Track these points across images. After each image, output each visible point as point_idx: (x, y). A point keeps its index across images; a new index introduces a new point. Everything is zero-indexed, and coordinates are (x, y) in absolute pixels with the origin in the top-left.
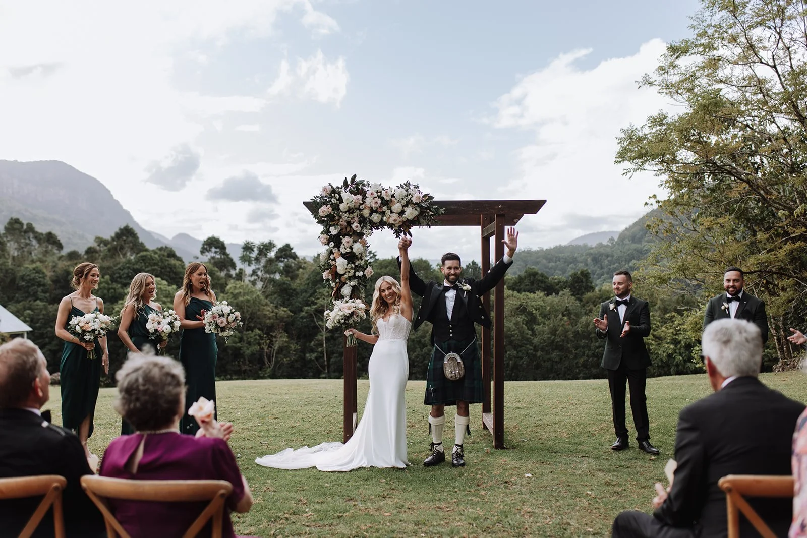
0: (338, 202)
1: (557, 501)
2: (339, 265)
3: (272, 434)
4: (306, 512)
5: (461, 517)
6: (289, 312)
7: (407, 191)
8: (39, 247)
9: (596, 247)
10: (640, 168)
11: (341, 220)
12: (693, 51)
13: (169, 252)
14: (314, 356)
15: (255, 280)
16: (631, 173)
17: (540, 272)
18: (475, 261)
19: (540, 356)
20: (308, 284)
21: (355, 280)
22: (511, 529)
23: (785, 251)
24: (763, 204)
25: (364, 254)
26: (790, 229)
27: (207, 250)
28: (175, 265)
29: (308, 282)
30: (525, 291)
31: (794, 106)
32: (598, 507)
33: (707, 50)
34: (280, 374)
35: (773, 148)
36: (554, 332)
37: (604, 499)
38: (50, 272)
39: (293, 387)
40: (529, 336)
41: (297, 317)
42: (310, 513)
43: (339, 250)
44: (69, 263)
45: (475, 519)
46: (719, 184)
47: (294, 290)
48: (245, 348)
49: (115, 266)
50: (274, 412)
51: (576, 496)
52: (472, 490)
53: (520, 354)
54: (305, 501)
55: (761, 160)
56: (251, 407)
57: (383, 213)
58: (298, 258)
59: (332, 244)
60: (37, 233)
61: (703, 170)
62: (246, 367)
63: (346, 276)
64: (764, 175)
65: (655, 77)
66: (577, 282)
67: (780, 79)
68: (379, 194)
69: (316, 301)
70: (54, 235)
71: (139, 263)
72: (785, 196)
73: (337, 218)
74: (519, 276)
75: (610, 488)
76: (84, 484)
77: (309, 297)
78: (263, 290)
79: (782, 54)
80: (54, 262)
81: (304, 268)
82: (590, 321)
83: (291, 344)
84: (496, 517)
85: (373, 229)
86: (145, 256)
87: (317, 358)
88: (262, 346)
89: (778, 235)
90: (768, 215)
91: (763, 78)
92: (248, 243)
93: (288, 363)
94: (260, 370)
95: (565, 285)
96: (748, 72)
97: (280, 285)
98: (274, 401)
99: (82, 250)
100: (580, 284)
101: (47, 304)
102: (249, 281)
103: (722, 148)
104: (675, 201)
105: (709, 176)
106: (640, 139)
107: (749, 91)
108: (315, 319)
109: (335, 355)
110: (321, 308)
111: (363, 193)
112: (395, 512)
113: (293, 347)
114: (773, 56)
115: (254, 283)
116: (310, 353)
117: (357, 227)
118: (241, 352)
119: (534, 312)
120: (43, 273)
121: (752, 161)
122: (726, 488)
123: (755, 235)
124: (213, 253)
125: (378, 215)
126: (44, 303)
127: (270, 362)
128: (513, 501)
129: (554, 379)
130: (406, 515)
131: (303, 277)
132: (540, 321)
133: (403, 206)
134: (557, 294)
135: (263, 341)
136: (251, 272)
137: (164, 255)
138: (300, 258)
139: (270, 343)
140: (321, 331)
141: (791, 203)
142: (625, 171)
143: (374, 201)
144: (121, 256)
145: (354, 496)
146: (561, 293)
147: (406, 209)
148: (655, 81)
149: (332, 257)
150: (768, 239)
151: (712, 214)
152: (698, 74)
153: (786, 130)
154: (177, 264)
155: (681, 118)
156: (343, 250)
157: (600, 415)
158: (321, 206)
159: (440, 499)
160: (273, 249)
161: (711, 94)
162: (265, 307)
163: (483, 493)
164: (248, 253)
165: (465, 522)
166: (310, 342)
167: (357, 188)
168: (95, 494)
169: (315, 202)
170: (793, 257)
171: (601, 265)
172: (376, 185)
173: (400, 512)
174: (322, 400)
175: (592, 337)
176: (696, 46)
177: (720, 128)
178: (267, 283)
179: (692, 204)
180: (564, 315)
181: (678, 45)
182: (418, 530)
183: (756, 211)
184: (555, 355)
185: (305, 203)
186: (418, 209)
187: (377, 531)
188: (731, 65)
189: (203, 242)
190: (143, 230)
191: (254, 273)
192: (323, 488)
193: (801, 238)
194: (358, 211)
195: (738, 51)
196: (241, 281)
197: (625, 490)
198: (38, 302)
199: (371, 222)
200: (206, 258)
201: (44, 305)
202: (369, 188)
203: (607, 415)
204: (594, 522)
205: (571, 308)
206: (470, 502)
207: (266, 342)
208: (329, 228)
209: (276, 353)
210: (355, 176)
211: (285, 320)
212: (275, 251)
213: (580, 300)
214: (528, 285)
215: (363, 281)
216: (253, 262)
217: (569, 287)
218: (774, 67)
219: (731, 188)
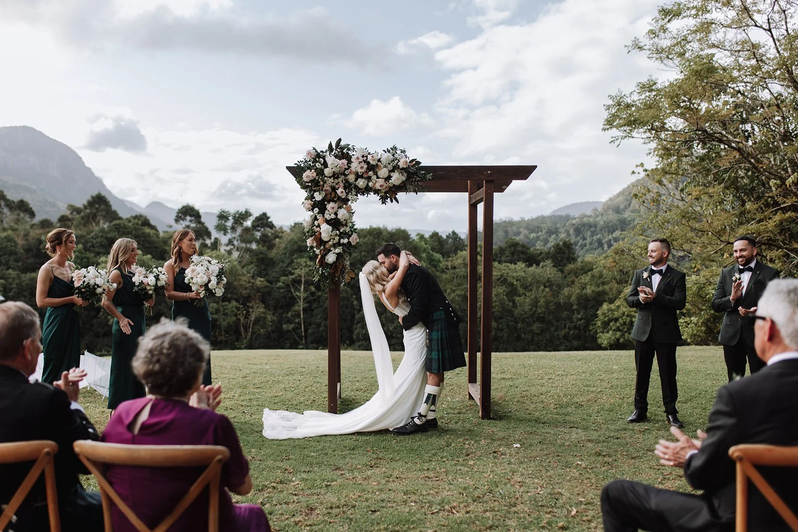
0: (323, 167)
1: (547, 471)
2: (324, 231)
3: (255, 403)
4: (293, 482)
5: (450, 486)
6: (265, 282)
7: (393, 155)
8: (10, 215)
9: (579, 218)
10: (629, 136)
11: (325, 185)
12: (685, 14)
13: (144, 220)
14: (291, 326)
15: (231, 249)
16: (618, 141)
17: (521, 243)
18: (455, 231)
19: (520, 329)
20: (285, 254)
21: (340, 247)
22: (502, 499)
23: (775, 221)
24: (753, 173)
25: (349, 221)
26: (780, 200)
27: (181, 219)
28: (149, 234)
29: (285, 251)
30: (505, 262)
31: (788, 71)
32: (589, 477)
33: (700, 13)
34: (256, 345)
35: (765, 115)
36: (535, 303)
37: (595, 470)
38: (22, 240)
39: (272, 358)
40: (509, 308)
41: (273, 288)
42: (297, 482)
43: (324, 216)
44: (41, 231)
45: (465, 489)
46: (708, 152)
47: (272, 259)
48: (222, 320)
49: (88, 234)
50: (256, 382)
51: (566, 467)
52: (460, 460)
53: (500, 326)
54: (292, 470)
55: (752, 127)
56: (232, 376)
57: (369, 178)
58: (275, 227)
59: (316, 210)
60: (8, 200)
61: (693, 137)
62: (223, 338)
63: (330, 243)
64: (755, 143)
65: (646, 42)
66: (559, 253)
67: (775, 44)
68: (365, 158)
69: (293, 271)
70: (27, 202)
71: (112, 232)
72: (776, 165)
73: (321, 183)
74: (500, 247)
75: (600, 458)
76: (77, 449)
77: (287, 267)
78: (239, 260)
79: (777, 18)
80: (26, 230)
81: (280, 238)
82: (573, 293)
83: (268, 314)
84: (486, 487)
85: (359, 195)
86: (119, 225)
87: (294, 329)
88: (239, 317)
89: (767, 205)
90: (758, 184)
91: (757, 42)
92: (223, 212)
93: (265, 334)
94: (237, 341)
95: (548, 255)
96: (741, 36)
97: (257, 255)
98: (255, 371)
99: (54, 219)
100: (563, 255)
101: (20, 273)
102: (225, 250)
103: (713, 115)
104: (663, 170)
105: (698, 144)
106: (628, 106)
107: (742, 56)
108: (292, 289)
109: (313, 326)
110: (298, 278)
111: (348, 158)
112: (383, 482)
113: (269, 317)
114: (768, 20)
115: (230, 253)
116: (287, 324)
117: (342, 192)
118: (218, 323)
119: (515, 283)
120: (15, 242)
121: (743, 129)
122: (737, 457)
123: (743, 205)
124: (188, 221)
125: (363, 180)
126: (17, 272)
127: (247, 333)
128: (503, 471)
129: (535, 350)
130: (395, 484)
131: (280, 246)
132: (521, 292)
133: (390, 171)
134: (538, 265)
135: (239, 312)
136: (227, 242)
137: (137, 224)
138: (277, 227)
139: (246, 313)
140: (298, 302)
141: (782, 172)
142: (613, 139)
143: (360, 166)
144: (94, 224)
145: (341, 465)
146: (541, 264)
147: (392, 174)
148: (645, 45)
149: (316, 223)
150: (757, 210)
151: (701, 183)
152: (690, 38)
153: (779, 97)
154: (151, 233)
155: (671, 84)
156: (327, 216)
157: (588, 386)
158: (305, 171)
159: (428, 469)
160: (249, 218)
161: (703, 59)
162: (241, 277)
163: (471, 462)
164: (223, 222)
165: (455, 492)
166: (287, 313)
167: (342, 152)
168: (89, 459)
169: (299, 167)
170: (782, 228)
171: (584, 236)
172: (361, 149)
173: (388, 481)
174: (304, 370)
175: (575, 309)
176: (688, 8)
177: (711, 94)
178: (244, 252)
179: (681, 173)
180: (545, 287)
181: (670, 7)
182: (408, 499)
183: (746, 181)
184: (536, 327)
185: (289, 168)
186: (405, 174)
187: (367, 500)
188: (724, 29)
189: (177, 211)
190: (116, 198)
191: (230, 242)
192: (309, 457)
193: (793, 208)
194: (343, 177)
195: (732, 14)
196: (217, 250)
197: (615, 460)
198: (10, 271)
199: (356, 187)
200: (180, 227)
201: (17, 274)
202: (354, 153)
203: (594, 387)
204: (586, 492)
205: (553, 279)
206: (459, 472)
207: (242, 313)
208: (313, 194)
209: (253, 324)
210: (340, 140)
211: (262, 290)
212: (252, 220)
213: (562, 271)
214: (509, 256)
215: (348, 248)
216: (229, 231)
217: (551, 258)
218: (770, 30)
219: (721, 157)
